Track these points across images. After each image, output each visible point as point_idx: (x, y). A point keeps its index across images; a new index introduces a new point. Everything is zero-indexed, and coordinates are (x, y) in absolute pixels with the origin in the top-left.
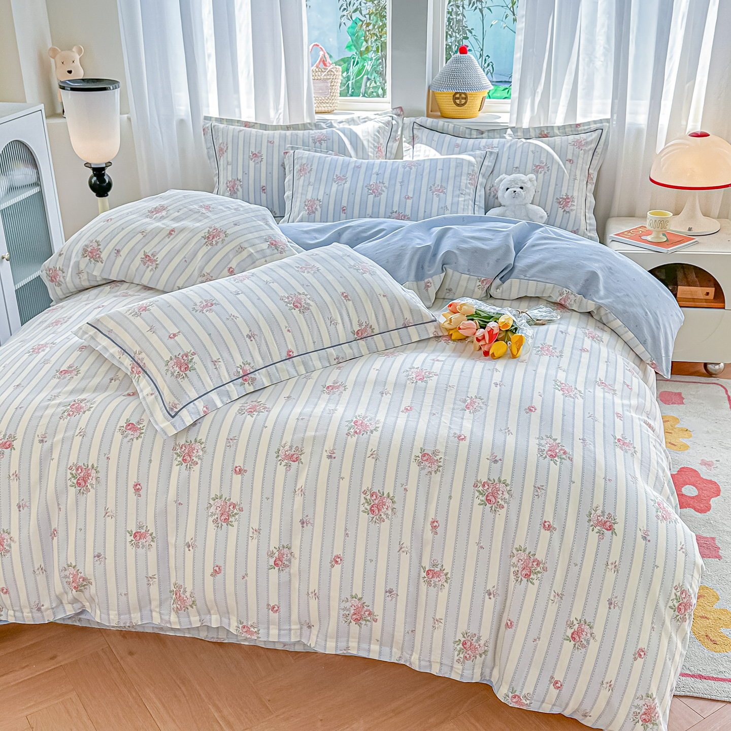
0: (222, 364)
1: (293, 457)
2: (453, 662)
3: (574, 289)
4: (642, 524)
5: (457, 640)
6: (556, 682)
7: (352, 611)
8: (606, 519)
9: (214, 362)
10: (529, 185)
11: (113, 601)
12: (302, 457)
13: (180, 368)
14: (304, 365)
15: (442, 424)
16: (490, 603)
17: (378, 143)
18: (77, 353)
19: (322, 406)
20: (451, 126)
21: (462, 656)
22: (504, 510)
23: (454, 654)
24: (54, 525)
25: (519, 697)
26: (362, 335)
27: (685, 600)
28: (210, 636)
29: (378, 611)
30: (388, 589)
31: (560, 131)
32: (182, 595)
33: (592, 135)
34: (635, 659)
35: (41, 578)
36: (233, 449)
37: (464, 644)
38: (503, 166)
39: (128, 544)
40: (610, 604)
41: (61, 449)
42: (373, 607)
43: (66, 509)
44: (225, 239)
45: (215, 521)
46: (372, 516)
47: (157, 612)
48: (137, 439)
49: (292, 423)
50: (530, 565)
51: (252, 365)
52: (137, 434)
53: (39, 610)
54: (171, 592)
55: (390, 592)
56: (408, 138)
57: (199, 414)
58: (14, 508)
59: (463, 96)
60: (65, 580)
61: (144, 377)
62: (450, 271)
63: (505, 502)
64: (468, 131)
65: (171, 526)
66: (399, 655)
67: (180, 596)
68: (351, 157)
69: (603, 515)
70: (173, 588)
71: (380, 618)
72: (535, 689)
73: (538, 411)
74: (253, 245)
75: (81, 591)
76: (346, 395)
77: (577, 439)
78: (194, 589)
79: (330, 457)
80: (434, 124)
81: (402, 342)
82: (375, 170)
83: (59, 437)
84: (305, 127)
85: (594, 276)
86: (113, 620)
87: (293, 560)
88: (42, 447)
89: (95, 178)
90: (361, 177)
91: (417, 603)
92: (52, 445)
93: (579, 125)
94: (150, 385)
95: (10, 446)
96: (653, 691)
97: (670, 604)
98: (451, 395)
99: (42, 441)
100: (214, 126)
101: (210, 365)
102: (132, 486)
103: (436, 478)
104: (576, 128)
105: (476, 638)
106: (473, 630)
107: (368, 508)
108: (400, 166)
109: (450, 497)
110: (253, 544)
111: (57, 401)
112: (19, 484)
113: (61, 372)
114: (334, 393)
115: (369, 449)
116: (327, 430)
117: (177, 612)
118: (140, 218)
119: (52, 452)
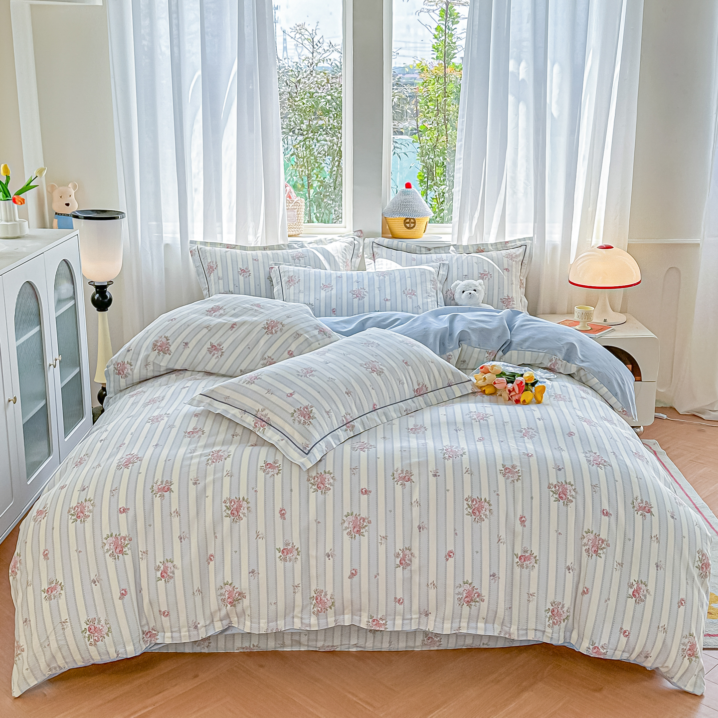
0: (332, 414)
1: (406, 478)
2: (545, 627)
3: (560, 356)
4: (669, 507)
5: (547, 609)
6: (625, 632)
7: (465, 595)
8: (644, 505)
9: (328, 413)
10: (479, 288)
11: (264, 610)
12: (412, 478)
13: (305, 417)
14: (385, 416)
15: (511, 447)
16: (570, 576)
17: (346, 258)
18: (195, 419)
19: (414, 443)
20: (404, 244)
21: (551, 621)
22: (573, 503)
23: (545, 621)
24: (211, 551)
25: (598, 648)
26: (420, 392)
27: (705, 561)
28: (326, 645)
29: (485, 593)
30: (492, 573)
31: (493, 247)
32: (323, 599)
33: (518, 250)
34: (679, 607)
35: (198, 598)
36: (357, 475)
37: (553, 611)
38: (455, 274)
39: (278, 560)
40: (657, 566)
41: (214, 488)
42: (481, 589)
43: (223, 536)
44: (283, 328)
45: (349, 533)
46: (474, 517)
47: (299, 617)
48: (277, 474)
49: (397, 454)
50: (597, 543)
51: (351, 415)
52: (276, 471)
53: (196, 627)
54: (311, 598)
55: (494, 575)
56: (369, 255)
57: (323, 453)
58: (176, 540)
59: (412, 221)
60: (220, 598)
61: (270, 429)
62: (465, 346)
63: (573, 498)
64: (418, 248)
65: (312, 541)
66: (500, 630)
67: (321, 599)
68: (326, 269)
69: (642, 503)
70: (313, 594)
71: (486, 599)
72: (609, 640)
73: (577, 434)
74: (307, 332)
75: (234, 606)
76: (429, 433)
77: (609, 453)
78: (334, 591)
79: (435, 475)
80: (390, 243)
81: (448, 397)
82: (355, 279)
83: (210, 479)
84: (279, 247)
85: (572, 345)
86: (263, 628)
87: (413, 558)
88: (197, 488)
89: (98, 295)
90: (345, 285)
91: (512, 584)
92: (205, 485)
93: (507, 242)
94: (278, 434)
95: (169, 490)
96: (693, 631)
97: (696, 564)
98: (509, 428)
99: (195, 484)
100: (201, 249)
101: (325, 414)
102: (278, 511)
103: (518, 484)
104: (505, 245)
105: (561, 606)
106: (559, 600)
107: (471, 511)
108: (375, 276)
109: (532, 498)
110: (382, 549)
111: (198, 453)
112: (180, 520)
113: (189, 433)
114: (418, 433)
115: (464, 468)
116: (427, 457)
117: (317, 615)
118: (201, 317)
119: (205, 491)
